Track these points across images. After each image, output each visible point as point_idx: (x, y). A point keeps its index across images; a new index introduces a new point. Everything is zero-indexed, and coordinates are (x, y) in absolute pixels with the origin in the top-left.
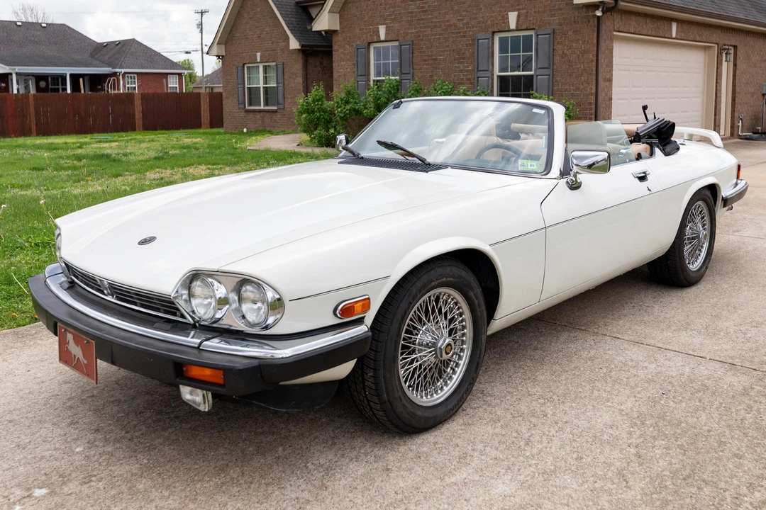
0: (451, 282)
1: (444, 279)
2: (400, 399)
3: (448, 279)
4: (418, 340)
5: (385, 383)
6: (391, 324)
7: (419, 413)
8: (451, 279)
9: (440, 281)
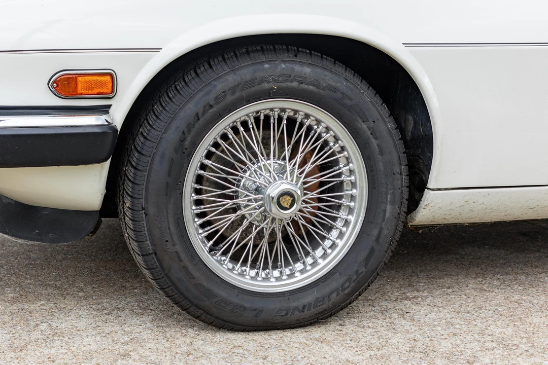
0: (311, 92)
1: (295, 84)
2: (179, 257)
3: (304, 86)
4: (243, 180)
5: (147, 221)
6: (166, 131)
7: (223, 293)
8: (311, 87)
9: (284, 85)
